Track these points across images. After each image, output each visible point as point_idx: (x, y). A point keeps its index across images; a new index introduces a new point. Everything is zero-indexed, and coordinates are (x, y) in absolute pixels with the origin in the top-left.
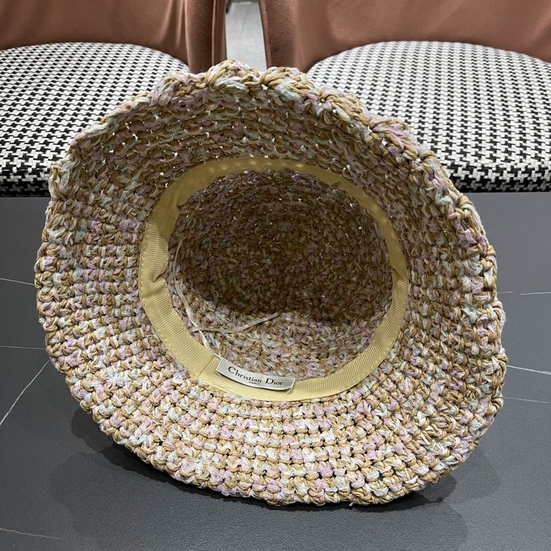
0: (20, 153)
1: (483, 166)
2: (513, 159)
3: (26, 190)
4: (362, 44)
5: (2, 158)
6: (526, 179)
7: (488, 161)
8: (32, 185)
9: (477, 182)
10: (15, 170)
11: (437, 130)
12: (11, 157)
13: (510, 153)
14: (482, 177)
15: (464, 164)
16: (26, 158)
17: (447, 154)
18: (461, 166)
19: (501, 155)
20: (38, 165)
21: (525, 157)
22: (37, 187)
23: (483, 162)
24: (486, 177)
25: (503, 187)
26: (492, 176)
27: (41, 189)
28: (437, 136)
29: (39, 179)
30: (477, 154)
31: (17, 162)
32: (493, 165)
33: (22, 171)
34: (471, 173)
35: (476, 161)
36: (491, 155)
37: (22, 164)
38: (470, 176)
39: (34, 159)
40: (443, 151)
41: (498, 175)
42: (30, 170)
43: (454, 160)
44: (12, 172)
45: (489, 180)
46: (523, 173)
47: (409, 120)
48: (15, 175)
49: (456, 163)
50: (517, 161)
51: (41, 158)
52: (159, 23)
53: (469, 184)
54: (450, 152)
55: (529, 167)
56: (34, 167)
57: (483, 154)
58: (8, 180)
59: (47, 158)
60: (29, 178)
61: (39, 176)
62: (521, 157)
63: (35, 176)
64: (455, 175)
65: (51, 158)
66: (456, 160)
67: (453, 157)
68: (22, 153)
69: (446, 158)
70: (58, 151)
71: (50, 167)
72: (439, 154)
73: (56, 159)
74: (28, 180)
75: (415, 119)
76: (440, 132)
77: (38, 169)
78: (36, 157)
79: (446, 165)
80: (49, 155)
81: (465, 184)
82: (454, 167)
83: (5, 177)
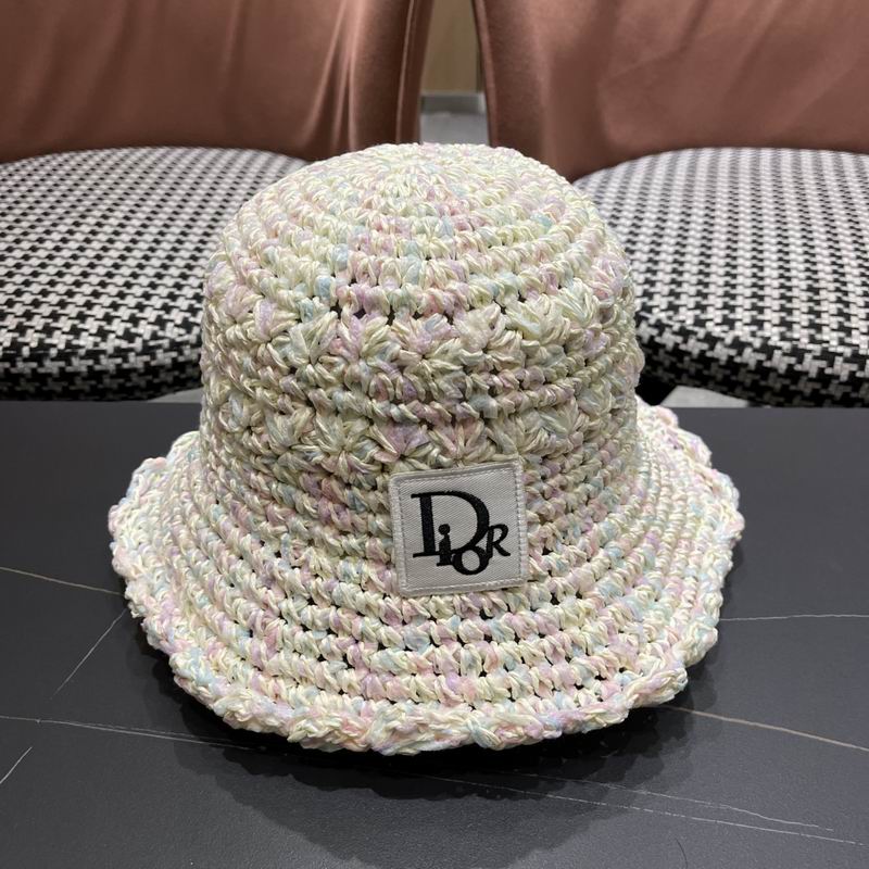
0: (38, 322)
3: (45, 388)
4: (655, 151)
5: (4, 331)
8: (56, 380)
10: (26, 351)
11: (817, 291)
12: (21, 329)
16: (48, 330)
17: (842, 335)
20: (68, 345)
22: (65, 384)
27: (72, 388)
28: (818, 303)
29: (69, 369)
31: (32, 338)
33: (40, 354)
37: (41, 341)
39: (64, 333)
40: (833, 330)
42: (53, 352)
43: (858, 346)
44: (21, 356)
47: (760, 274)
48: (25, 360)
49: (862, 352)
51: (75, 331)
52: (303, 114)
54: (848, 331)
56: (62, 346)
58: (13, 370)
59: (86, 330)
60: (52, 367)
61: (69, 363)
63: (62, 364)
64: (859, 374)
65: (94, 331)
66: (862, 346)
67: (855, 341)
68: (43, 321)
69: (842, 342)
70: (108, 319)
71: (90, 347)
72: (826, 335)
73: (102, 334)
74: (49, 371)
75: (771, 273)
76: (823, 294)
77: (68, 350)
78: (67, 329)
79: (841, 355)
80: (91, 325)
82: (858, 359)
83: (7, 365)
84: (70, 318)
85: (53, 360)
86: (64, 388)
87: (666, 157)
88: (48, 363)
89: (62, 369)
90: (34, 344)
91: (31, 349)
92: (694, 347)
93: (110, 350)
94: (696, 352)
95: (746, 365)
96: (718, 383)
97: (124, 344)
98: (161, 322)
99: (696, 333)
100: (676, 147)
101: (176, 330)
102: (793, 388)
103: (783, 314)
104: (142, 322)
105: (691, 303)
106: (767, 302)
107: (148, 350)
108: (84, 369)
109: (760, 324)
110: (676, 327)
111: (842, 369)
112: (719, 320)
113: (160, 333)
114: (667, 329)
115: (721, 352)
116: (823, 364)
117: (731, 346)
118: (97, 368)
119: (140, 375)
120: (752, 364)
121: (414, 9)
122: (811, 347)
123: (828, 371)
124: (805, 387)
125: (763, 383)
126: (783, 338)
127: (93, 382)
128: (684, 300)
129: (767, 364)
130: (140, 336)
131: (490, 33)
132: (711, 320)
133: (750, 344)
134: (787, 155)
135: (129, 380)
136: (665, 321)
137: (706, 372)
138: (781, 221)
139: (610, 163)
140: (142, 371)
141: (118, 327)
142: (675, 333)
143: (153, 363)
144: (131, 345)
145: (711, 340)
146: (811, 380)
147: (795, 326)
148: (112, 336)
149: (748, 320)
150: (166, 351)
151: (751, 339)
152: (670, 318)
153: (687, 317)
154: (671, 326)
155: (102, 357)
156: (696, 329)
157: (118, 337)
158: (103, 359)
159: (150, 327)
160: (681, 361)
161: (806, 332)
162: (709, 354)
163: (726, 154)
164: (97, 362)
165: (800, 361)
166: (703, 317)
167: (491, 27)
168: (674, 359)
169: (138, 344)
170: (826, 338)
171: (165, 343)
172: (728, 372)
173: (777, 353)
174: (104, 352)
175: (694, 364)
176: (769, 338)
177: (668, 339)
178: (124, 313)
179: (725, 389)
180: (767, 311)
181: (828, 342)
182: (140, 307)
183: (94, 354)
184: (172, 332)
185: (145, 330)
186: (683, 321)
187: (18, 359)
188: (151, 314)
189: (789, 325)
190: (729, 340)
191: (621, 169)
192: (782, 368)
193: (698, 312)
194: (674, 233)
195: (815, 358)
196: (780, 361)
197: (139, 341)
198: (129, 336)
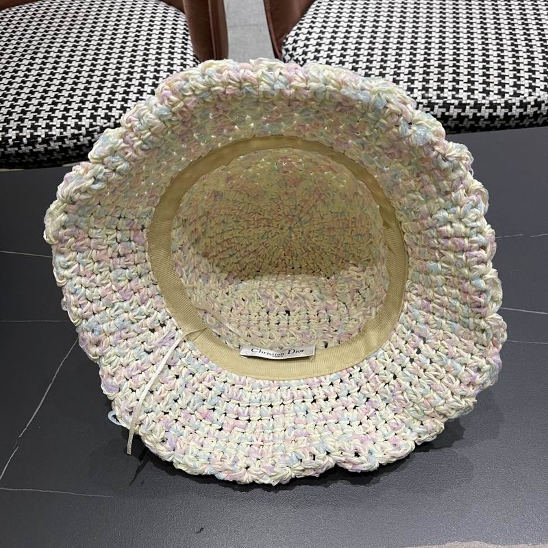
0: (28, 123)
1: (491, 102)
2: (522, 92)
3: (38, 159)
5: (12, 130)
6: (535, 112)
7: (496, 97)
8: (43, 154)
9: (485, 120)
10: (25, 140)
11: (443, 67)
12: (20, 128)
13: (519, 87)
14: (490, 114)
15: (472, 102)
16: (34, 128)
17: (454, 93)
18: (469, 104)
19: (509, 90)
21: (534, 90)
23: (491, 99)
24: (494, 114)
25: (512, 123)
26: (500, 112)
27: (53, 158)
28: (443, 74)
29: (49, 148)
30: (484, 91)
32: (502, 101)
33: (33, 140)
34: (480, 111)
35: (484, 98)
36: (499, 90)
37: (31, 134)
38: (478, 114)
39: (43, 128)
40: (450, 90)
41: (507, 110)
42: (40, 140)
43: (462, 98)
44: (23, 143)
45: (498, 116)
46: (532, 106)
47: (414, 59)
48: (26, 145)
49: (464, 102)
50: (526, 95)
51: (49, 127)
53: (477, 123)
54: (457, 90)
55: (539, 100)
56: (43, 136)
57: (491, 89)
58: (20, 151)
59: (54, 126)
62: (531, 90)
63: (45, 146)
64: (462, 114)
65: (59, 126)
66: (464, 99)
67: (460, 96)
68: (30, 122)
69: (454, 97)
70: (65, 118)
71: (59, 135)
72: (447, 94)
74: (39, 150)
75: (420, 57)
76: (446, 69)
77: (47, 138)
78: (44, 126)
79: (453, 104)
80: (57, 122)
81: (473, 123)
82: (462, 106)
83: (16, 149)
84: (44, 119)
85: (40, 144)
86: (48, 158)
88: (37, 146)
89: (45, 148)
90: (28, 136)
91: (28, 139)
93: (70, 136)
97: (76, 132)
98: (93, 117)
101: (102, 120)
103: (424, 83)
104: (84, 118)
106: (416, 76)
107: (89, 133)
108: (57, 147)
109: (412, 90)
111: (454, 112)
113: (94, 123)
116: (444, 110)
118: (64, 146)
119: (87, 147)
122: (437, 101)
123: (447, 114)
126: (424, 97)
127: (63, 154)
130: (84, 126)
140: (88, 145)
141: (71, 122)
144: (80, 132)
147: (430, 90)
148: (69, 128)
149: (406, 88)
150: (99, 133)
155: (66, 140)
157: (72, 128)
158: (67, 141)
159: (88, 120)
161: (435, 93)
164: (64, 143)
169: (83, 131)
170: (445, 95)
171: (98, 128)
174: (66, 137)
178: (73, 113)
180: (416, 82)
181: (446, 98)
182: (81, 109)
183: (61, 139)
184: (100, 122)
185: (86, 122)
187: (22, 145)
188: (87, 113)
189: (427, 90)
195: (440, 107)
197: (83, 129)
198: (78, 127)
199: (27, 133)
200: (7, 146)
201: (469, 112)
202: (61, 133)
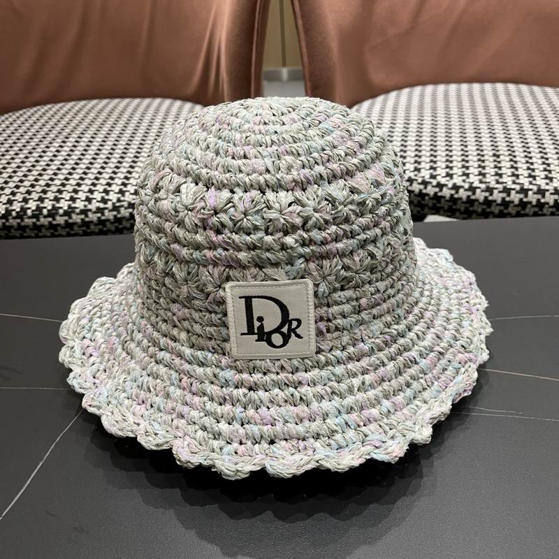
0: (51, 195)
1: (555, 189)
4: (399, 88)
5: (33, 201)
8: (63, 228)
9: (551, 207)
10: (45, 212)
11: (498, 156)
12: (41, 200)
14: (556, 201)
15: (535, 188)
16: (57, 199)
17: (514, 178)
18: (531, 190)
20: (70, 207)
22: (68, 230)
23: (555, 185)
27: (72, 232)
28: (499, 162)
29: (70, 221)
30: (547, 177)
33: (53, 213)
34: (544, 197)
35: (547, 184)
37: (53, 206)
38: (543, 201)
39: (66, 200)
40: (509, 176)
42: (61, 211)
43: (523, 184)
47: (466, 149)
48: (45, 217)
49: (525, 187)
51: (73, 199)
53: (541, 209)
54: (517, 176)
56: (66, 208)
57: (554, 176)
58: (38, 223)
59: (79, 198)
60: (60, 220)
61: (71, 218)
63: (66, 218)
64: (525, 200)
65: (84, 199)
66: (525, 184)
67: (521, 181)
68: (53, 194)
69: (514, 183)
70: (91, 191)
71: (82, 208)
72: (505, 179)
73: (89, 200)
74: (59, 222)
75: (472, 148)
76: (502, 157)
77: (70, 210)
78: (68, 198)
79: (514, 189)
80: (82, 195)
81: (536, 209)
82: (524, 191)
83: (34, 220)
84: (69, 192)
85: (61, 216)
87: (406, 91)
88: (58, 218)
89: (66, 221)
90: (50, 208)
91: (48, 210)
92: (431, 190)
93: (94, 209)
94: (432, 194)
95: (460, 199)
96: (445, 211)
97: (102, 205)
98: (122, 192)
99: (431, 183)
100: (412, 85)
101: (131, 196)
102: (488, 210)
103: (480, 169)
104: (111, 193)
105: (428, 166)
106: (471, 163)
107: (115, 208)
108: (79, 221)
109: (467, 175)
110: (420, 180)
111: (515, 197)
112: (444, 175)
113: (122, 199)
114: (415, 182)
115: (446, 192)
116: (504, 195)
117: (452, 189)
118: (87, 219)
119: (112, 223)
120: (464, 198)
121: (260, 6)
122: (497, 186)
123: (507, 199)
124: (495, 209)
125: (471, 209)
126: (481, 182)
127: (84, 228)
128: (423, 165)
129: (473, 197)
130: (110, 200)
131: (303, 20)
132: (439, 175)
133: (462, 187)
134: (476, 86)
135: (105, 226)
136: (413, 177)
137: (438, 205)
138: (475, 120)
139: (373, 95)
140: (112, 221)
141: (97, 196)
142: (419, 184)
143: (119, 216)
144: (106, 206)
145: (440, 186)
146: (498, 205)
147: (487, 176)
148: (94, 201)
149: (460, 174)
150: (126, 208)
151: (462, 184)
152: (416, 175)
153: (426, 174)
154: (416, 180)
156: (431, 180)
157: (98, 201)
158: (90, 214)
159: (116, 195)
160: (424, 199)
161: (493, 178)
162: (440, 194)
163: (441, 88)
164: (87, 216)
165: (491, 194)
166: (435, 173)
167: (303, 16)
168: (419, 199)
169: (109, 205)
172: (451, 204)
173: (478, 191)
174: (90, 210)
175: (431, 201)
176: (473, 183)
177: (416, 188)
178: (100, 188)
179: (449, 214)
180: (471, 168)
181: (506, 183)
182: (109, 185)
183: (85, 212)
185: (113, 197)
186: (423, 177)
187: (41, 216)
188: (115, 188)
189: (484, 175)
190: (450, 185)
191: (380, 99)
192: (481, 199)
193: (432, 171)
194: (415, 130)
195: (500, 192)
196: (480, 195)
197: (110, 203)
198: (104, 201)
199: (48, 205)
200: (25, 217)
201: (532, 198)
202: (85, 206)
